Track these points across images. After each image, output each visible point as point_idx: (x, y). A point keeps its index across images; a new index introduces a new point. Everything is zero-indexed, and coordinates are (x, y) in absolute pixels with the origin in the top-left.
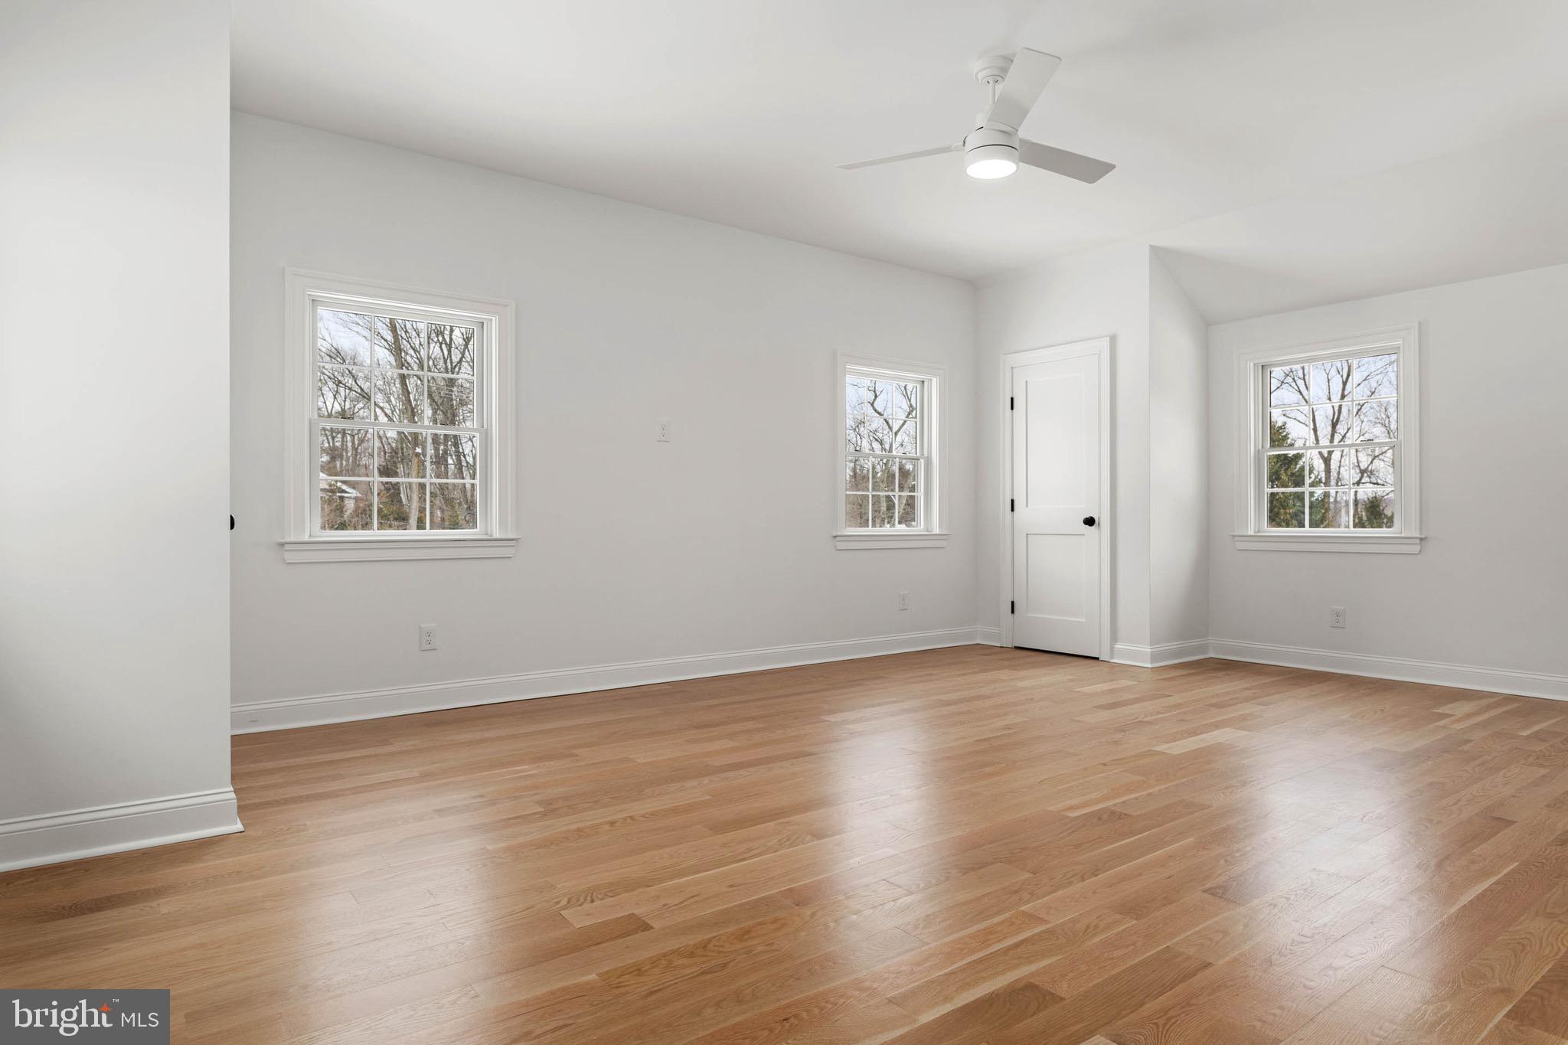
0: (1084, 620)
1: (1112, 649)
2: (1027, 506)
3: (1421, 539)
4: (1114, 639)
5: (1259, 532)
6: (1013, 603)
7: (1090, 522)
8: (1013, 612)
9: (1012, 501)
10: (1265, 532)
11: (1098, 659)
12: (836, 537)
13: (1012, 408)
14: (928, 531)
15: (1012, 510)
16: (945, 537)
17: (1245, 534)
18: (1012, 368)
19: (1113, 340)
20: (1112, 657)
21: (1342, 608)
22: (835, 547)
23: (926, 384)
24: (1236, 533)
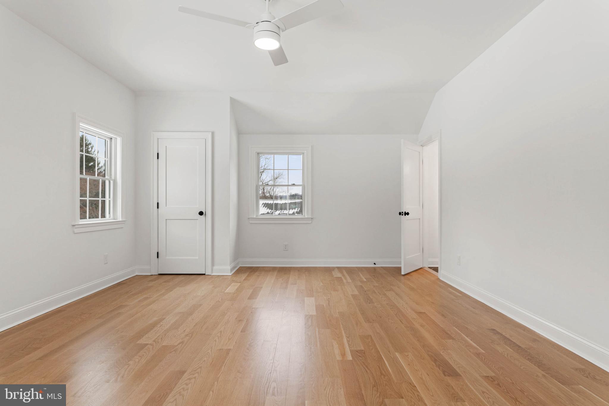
0: (197, 258)
1: (212, 269)
2: (166, 206)
3: (312, 218)
4: (213, 264)
5: (257, 216)
6: (158, 253)
7: (201, 213)
8: (158, 257)
9: (158, 203)
10: (259, 216)
11: (205, 274)
12: (73, 226)
13: (158, 158)
14: (114, 219)
15: (158, 208)
16: (124, 222)
17: (253, 217)
18: (158, 139)
19: (213, 134)
20: (212, 272)
21: (287, 243)
22: (74, 231)
23: (113, 140)
24: (250, 217)
